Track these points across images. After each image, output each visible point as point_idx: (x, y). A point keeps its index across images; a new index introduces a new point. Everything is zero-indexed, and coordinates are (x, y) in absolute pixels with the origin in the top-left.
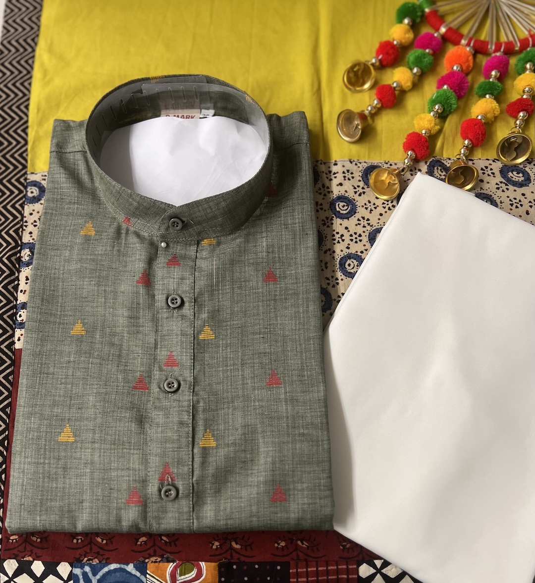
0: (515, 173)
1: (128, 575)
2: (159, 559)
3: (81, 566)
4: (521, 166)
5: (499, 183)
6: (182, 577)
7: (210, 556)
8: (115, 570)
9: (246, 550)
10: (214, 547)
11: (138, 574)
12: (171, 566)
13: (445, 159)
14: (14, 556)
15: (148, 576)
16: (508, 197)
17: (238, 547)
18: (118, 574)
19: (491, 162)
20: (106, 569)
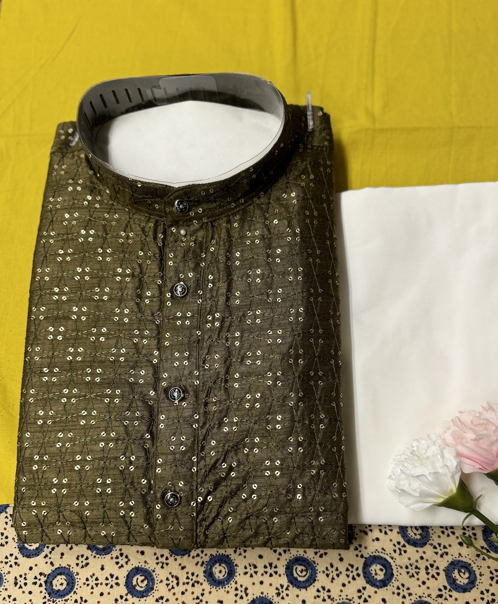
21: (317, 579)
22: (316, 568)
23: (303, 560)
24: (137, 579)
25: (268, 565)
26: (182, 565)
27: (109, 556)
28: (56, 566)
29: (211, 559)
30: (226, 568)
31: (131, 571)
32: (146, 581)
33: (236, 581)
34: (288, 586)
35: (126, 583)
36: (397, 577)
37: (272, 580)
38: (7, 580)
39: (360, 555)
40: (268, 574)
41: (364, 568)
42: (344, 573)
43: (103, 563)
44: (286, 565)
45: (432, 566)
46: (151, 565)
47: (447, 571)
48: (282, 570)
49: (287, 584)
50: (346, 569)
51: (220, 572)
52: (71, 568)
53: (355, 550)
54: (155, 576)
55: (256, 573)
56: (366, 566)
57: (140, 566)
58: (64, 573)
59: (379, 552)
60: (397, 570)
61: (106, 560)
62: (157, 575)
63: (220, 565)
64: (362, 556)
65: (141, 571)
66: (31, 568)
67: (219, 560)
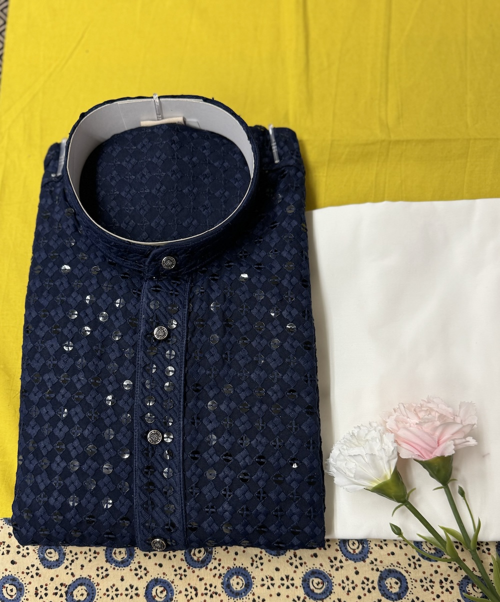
21: (333, 591)
22: (332, 581)
23: (319, 573)
24: (157, 590)
25: (285, 578)
26: (201, 577)
27: (129, 568)
28: (77, 577)
29: (228, 571)
30: (243, 580)
31: (150, 582)
32: (166, 591)
33: (254, 593)
34: (305, 598)
35: (146, 593)
36: (411, 590)
37: (289, 592)
38: (28, 591)
39: (375, 568)
40: (285, 586)
41: (379, 581)
42: (360, 586)
43: (122, 575)
44: (302, 577)
45: (446, 580)
46: (170, 577)
47: (462, 585)
48: (298, 582)
49: (304, 596)
50: (361, 582)
51: (238, 584)
52: (92, 578)
53: (370, 563)
54: (174, 587)
55: (273, 585)
56: (382, 579)
57: (159, 578)
58: (85, 584)
59: (394, 566)
60: (412, 583)
61: (125, 572)
62: (176, 586)
63: (237, 578)
64: (377, 570)
65: (160, 582)
66: (52, 579)
67: (236, 573)
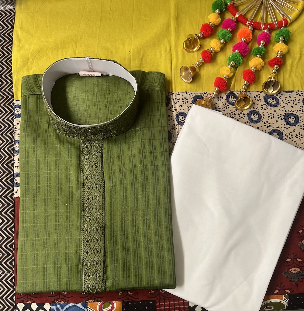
0: (271, 99)
1: (78, 309)
2: (93, 301)
3: (55, 305)
4: (275, 95)
5: (263, 105)
6: (105, 309)
7: (118, 298)
8: (72, 306)
9: (135, 295)
10: (120, 294)
11: (83, 308)
12: (99, 304)
13: (236, 91)
14: (22, 301)
15: (88, 309)
16: (267, 112)
17: (131, 294)
18: (73, 308)
19: (259, 93)
20: (67, 306)
